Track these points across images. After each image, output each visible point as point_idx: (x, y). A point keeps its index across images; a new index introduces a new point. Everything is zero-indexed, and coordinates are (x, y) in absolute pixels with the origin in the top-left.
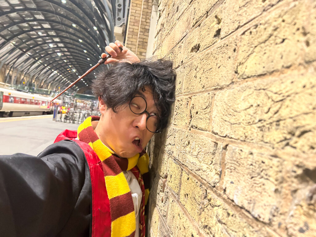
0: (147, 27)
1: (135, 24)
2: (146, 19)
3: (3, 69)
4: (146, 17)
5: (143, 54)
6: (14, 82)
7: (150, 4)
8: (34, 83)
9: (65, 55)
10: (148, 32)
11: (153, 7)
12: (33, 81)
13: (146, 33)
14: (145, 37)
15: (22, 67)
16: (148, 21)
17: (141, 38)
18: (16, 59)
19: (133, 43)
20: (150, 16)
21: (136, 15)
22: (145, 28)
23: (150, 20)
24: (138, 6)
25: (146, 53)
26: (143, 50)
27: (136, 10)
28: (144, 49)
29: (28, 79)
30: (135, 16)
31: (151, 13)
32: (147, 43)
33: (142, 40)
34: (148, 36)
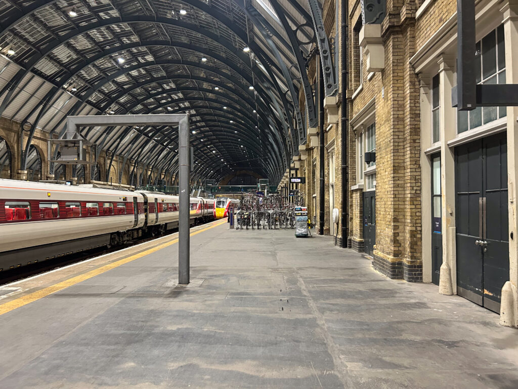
0: (417, 112)
1: (400, 109)
2: (415, 103)
3: (127, 166)
4: (414, 101)
5: (417, 141)
6: (140, 183)
7: (417, 87)
8: (164, 178)
9: (202, 132)
10: (420, 117)
11: (422, 89)
12: (163, 176)
13: (417, 118)
14: (416, 123)
15: (148, 158)
16: (417, 105)
17: (413, 125)
18: (140, 150)
19: (400, 129)
20: (419, 99)
21: (399, 99)
22: (415, 114)
23: (419, 103)
24: (400, 89)
25: (420, 139)
26: (416, 137)
27: (398, 94)
28: (417, 135)
29: (156, 175)
30: (398, 101)
31: (419, 96)
32: (419, 128)
33: (414, 127)
34: (420, 121)
